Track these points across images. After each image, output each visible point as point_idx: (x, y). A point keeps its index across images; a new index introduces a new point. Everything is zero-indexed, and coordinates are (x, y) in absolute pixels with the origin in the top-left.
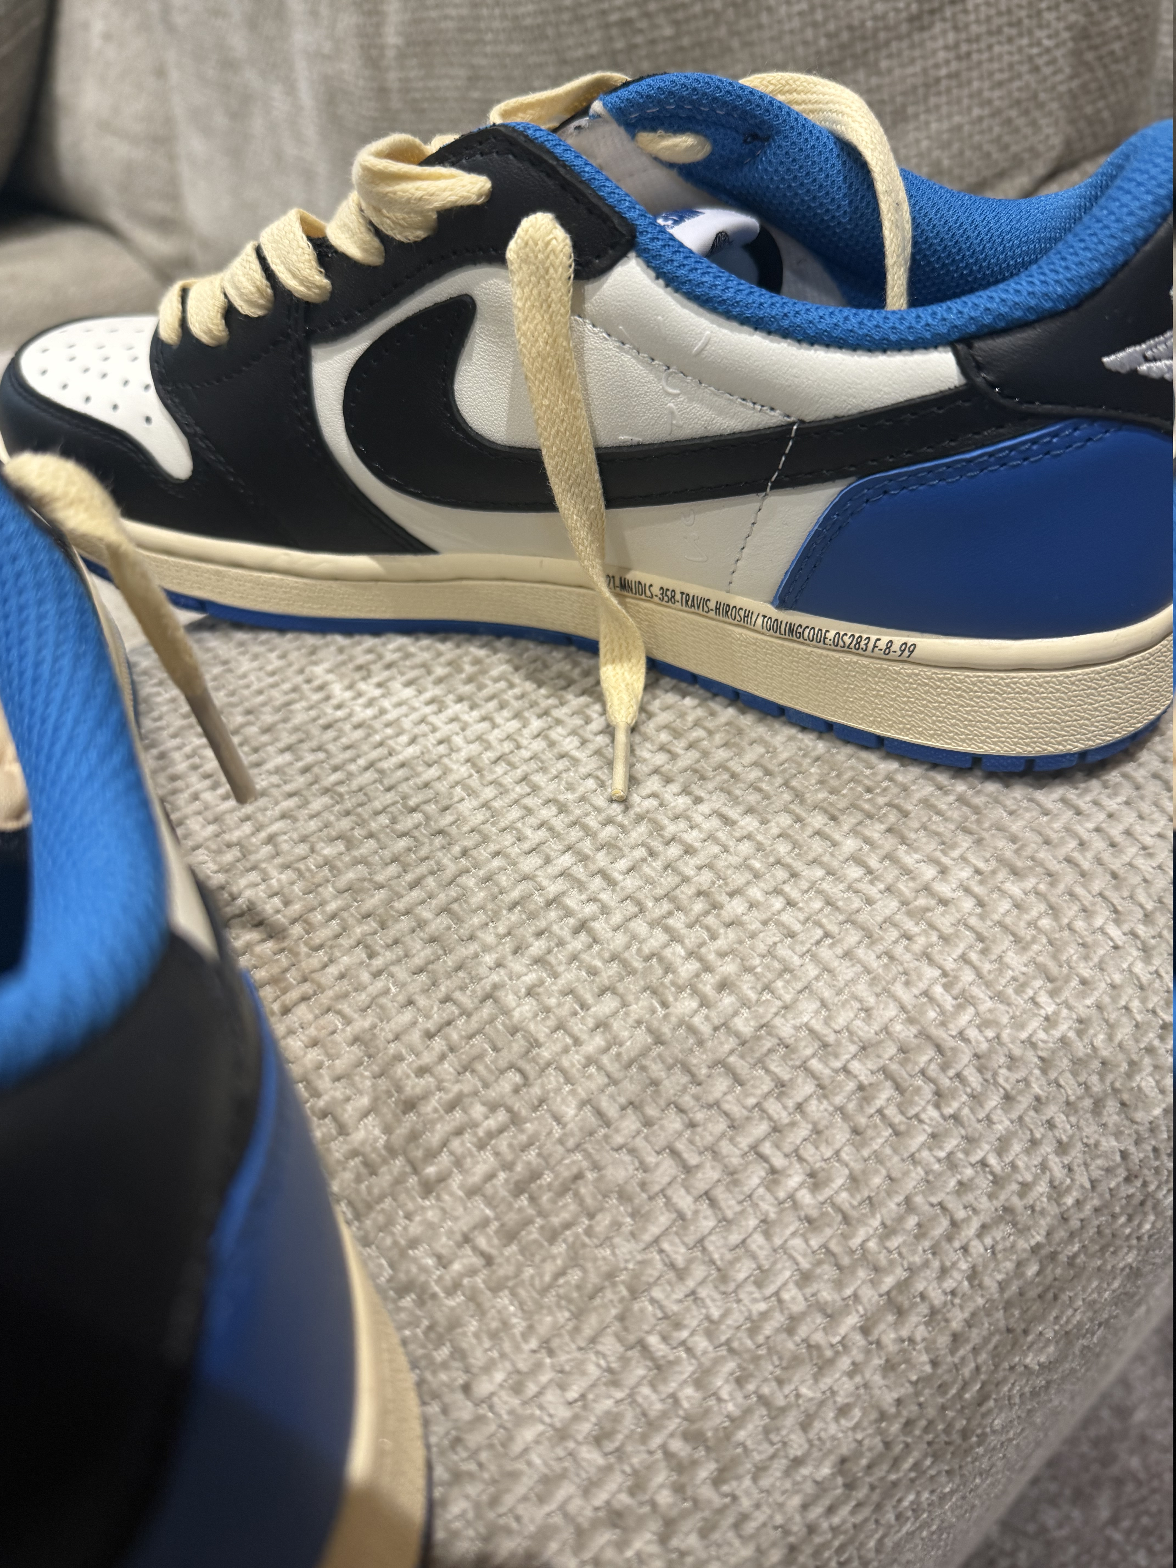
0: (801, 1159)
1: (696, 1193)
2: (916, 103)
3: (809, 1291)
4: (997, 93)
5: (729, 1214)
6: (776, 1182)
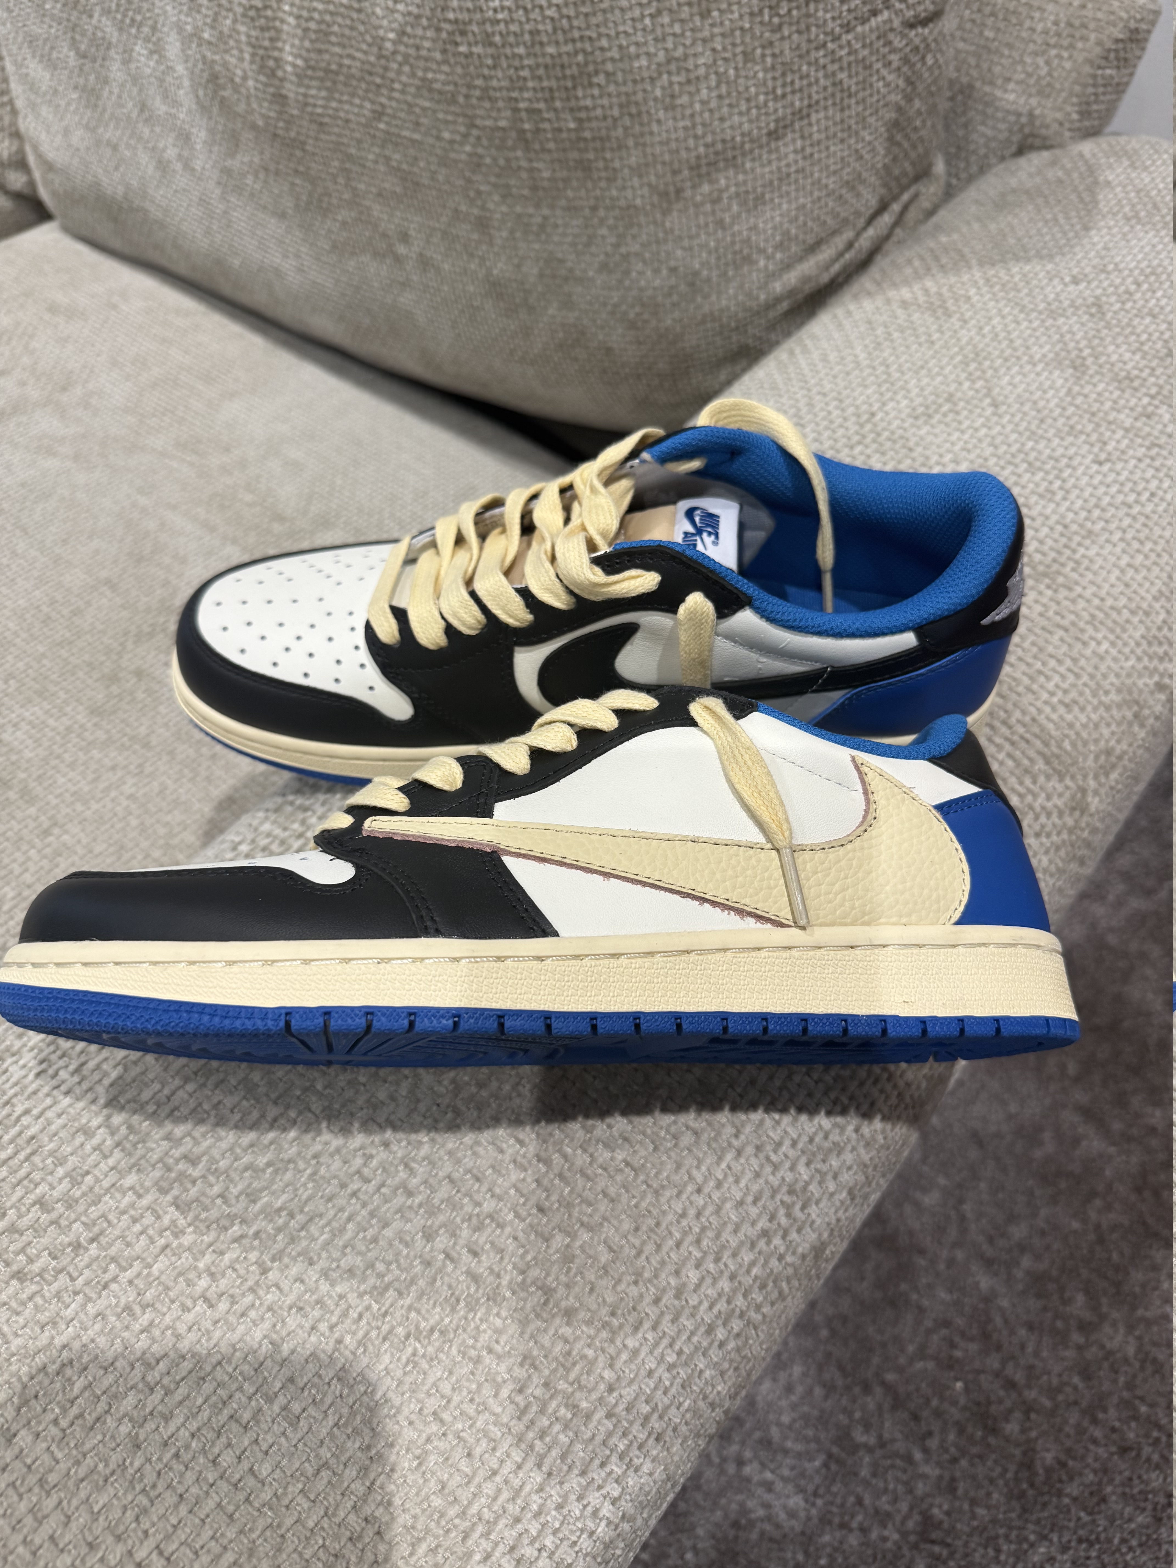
2: (772, 192)
4: (832, 179)
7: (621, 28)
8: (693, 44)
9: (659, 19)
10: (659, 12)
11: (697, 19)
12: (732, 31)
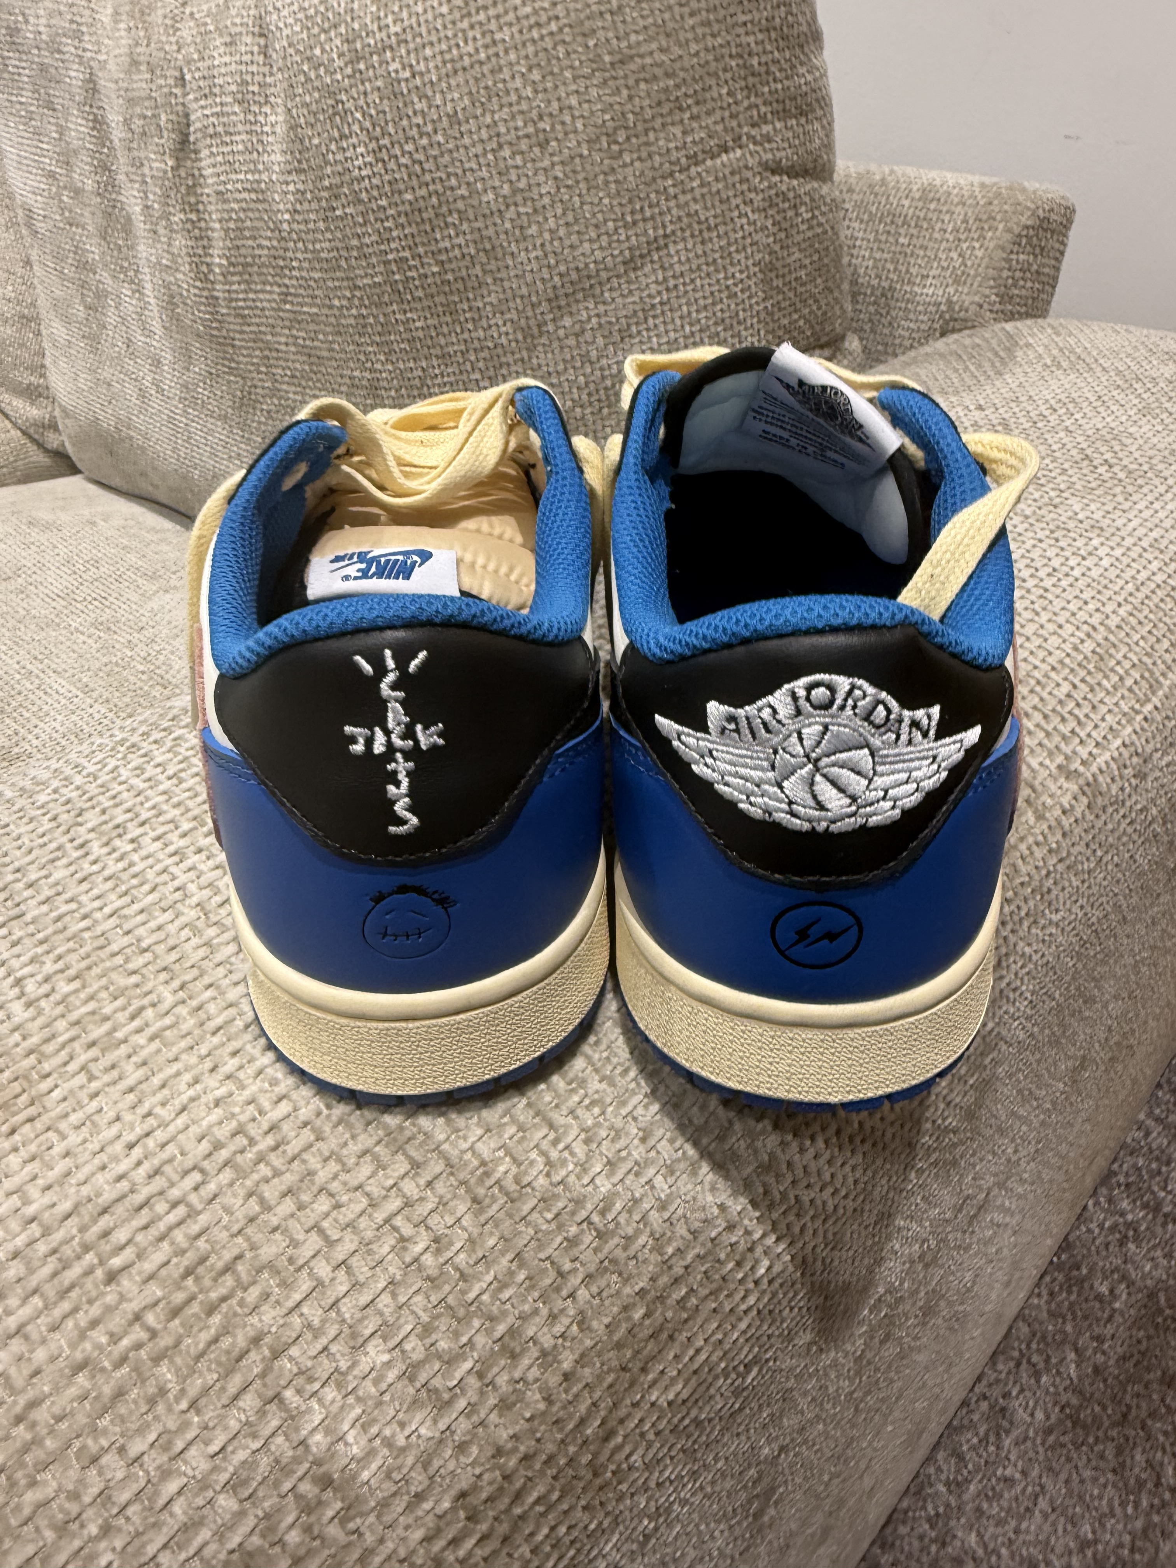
0: (428, 1228)
1: (334, 1263)
3: (428, 1341)
5: (362, 1278)
6: (405, 1249)
7: (467, 166)
8: (535, 174)
9: (502, 153)
10: (500, 146)
11: (536, 150)
12: (572, 158)
